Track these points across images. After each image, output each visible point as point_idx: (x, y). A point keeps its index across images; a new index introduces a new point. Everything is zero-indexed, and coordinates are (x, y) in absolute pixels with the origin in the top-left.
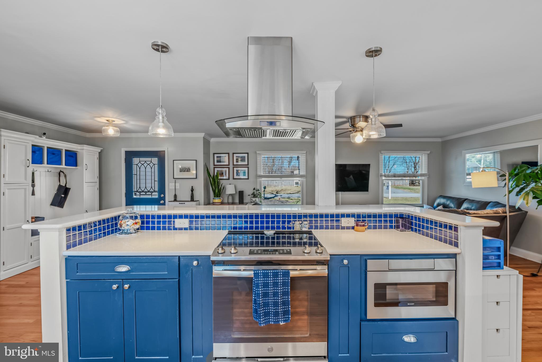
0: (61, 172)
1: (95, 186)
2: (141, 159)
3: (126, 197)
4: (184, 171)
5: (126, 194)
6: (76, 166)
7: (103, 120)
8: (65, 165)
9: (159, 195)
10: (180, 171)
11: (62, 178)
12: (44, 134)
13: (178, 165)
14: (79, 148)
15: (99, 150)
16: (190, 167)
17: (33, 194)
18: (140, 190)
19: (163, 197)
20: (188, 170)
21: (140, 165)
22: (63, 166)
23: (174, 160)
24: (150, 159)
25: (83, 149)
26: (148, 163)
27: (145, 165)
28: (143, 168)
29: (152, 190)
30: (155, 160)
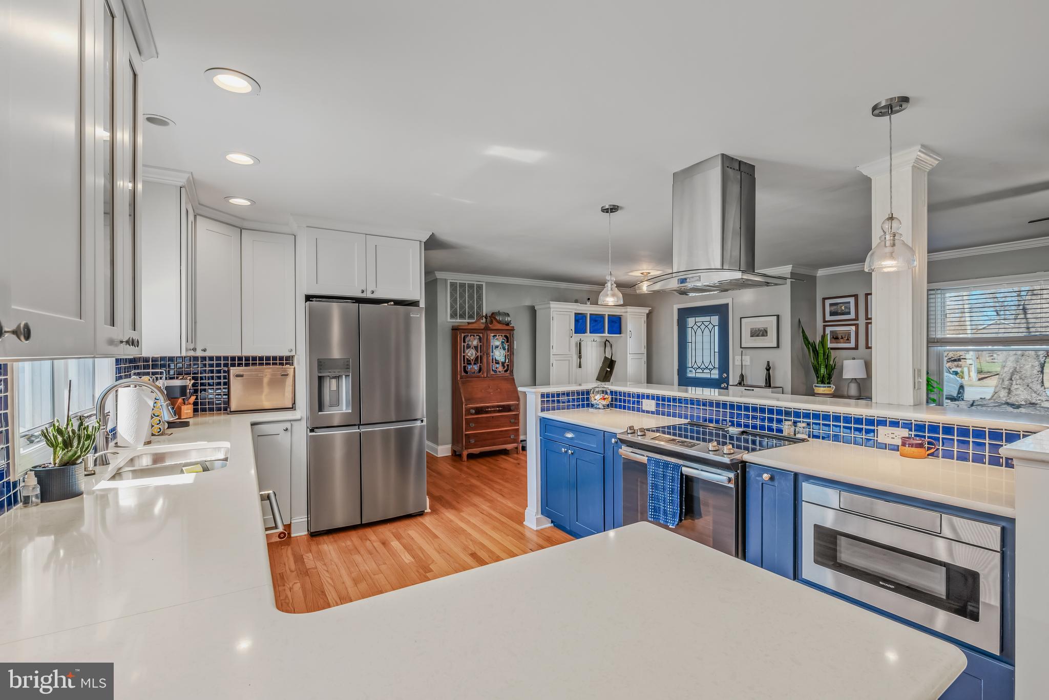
0: (607, 341)
1: (642, 358)
2: (698, 319)
3: (678, 375)
4: (758, 336)
5: (679, 371)
6: (620, 334)
7: (637, 274)
8: (608, 333)
9: (720, 374)
10: (752, 336)
11: (608, 349)
12: (589, 299)
13: (748, 325)
14: (623, 310)
15: (646, 310)
16: (767, 328)
17: (580, 367)
18: (695, 366)
19: (726, 378)
20: (763, 333)
21: (695, 328)
22: (606, 334)
23: (741, 318)
24: (707, 318)
25: (627, 312)
26: (706, 324)
27: (703, 327)
28: (699, 331)
29: (711, 367)
30: (715, 319)
